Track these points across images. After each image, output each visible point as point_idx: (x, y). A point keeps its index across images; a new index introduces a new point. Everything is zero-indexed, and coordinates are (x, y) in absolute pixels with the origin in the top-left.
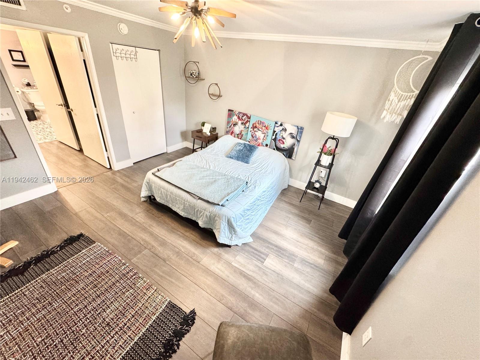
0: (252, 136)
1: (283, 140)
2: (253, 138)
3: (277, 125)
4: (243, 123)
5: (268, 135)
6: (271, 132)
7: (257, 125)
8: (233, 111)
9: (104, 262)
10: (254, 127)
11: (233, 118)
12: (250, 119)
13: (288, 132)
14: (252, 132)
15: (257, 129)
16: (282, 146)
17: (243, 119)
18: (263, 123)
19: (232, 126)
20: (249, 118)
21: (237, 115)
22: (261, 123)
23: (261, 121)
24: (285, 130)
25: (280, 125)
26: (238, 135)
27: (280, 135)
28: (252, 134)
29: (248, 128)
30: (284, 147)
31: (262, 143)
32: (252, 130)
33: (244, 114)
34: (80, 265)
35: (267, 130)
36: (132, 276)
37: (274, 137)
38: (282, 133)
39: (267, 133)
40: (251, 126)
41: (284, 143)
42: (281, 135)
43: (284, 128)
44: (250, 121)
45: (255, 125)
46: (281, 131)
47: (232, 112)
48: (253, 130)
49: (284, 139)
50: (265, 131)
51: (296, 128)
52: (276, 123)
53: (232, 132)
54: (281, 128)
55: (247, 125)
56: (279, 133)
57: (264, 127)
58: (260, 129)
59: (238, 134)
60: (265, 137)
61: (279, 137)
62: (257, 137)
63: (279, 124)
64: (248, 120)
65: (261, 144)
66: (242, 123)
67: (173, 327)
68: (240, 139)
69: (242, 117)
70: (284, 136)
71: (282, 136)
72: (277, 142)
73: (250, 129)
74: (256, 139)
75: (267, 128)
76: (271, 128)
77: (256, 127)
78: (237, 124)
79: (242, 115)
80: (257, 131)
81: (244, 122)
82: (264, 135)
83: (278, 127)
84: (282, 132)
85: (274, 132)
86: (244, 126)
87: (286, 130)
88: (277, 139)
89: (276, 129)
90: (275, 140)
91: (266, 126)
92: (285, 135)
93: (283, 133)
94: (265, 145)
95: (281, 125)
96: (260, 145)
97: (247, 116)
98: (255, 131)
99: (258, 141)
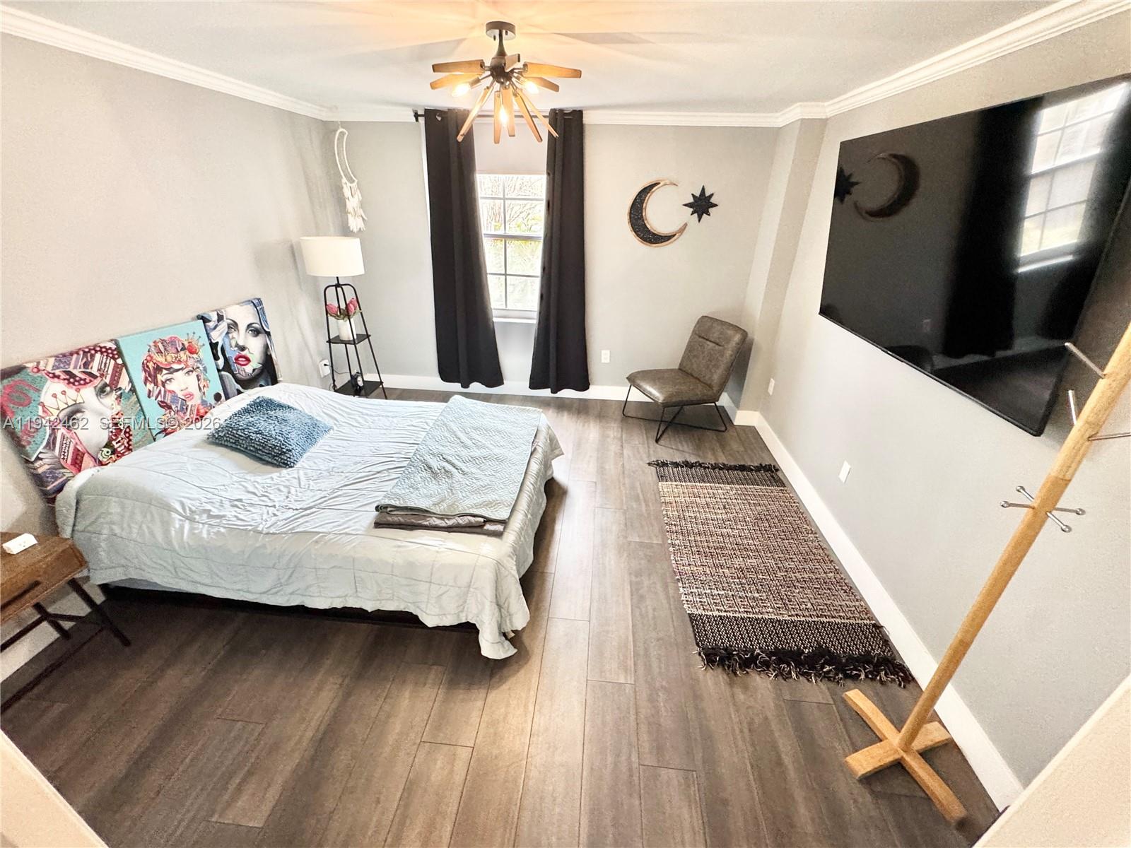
0: (164, 405)
1: (243, 353)
2: (170, 408)
3: (211, 325)
4: (106, 385)
5: (205, 369)
6: (206, 353)
7: (160, 359)
8: (19, 369)
9: (695, 568)
10: (152, 373)
11: (46, 397)
12: (120, 354)
13: (242, 326)
14: (156, 392)
15: (164, 372)
16: (249, 369)
17: (94, 371)
18: (172, 342)
19: (62, 431)
20: (117, 353)
21: (57, 372)
22: (165, 345)
23: (163, 341)
24: (233, 326)
25: (219, 321)
26: (108, 445)
27: (231, 347)
28: (159, 399)
29: (133, 390)
30: (254, 370)
31: (204, 402)
32: (150, 386)
33: (88, 353)
34: (729, 592)
35: (195, 356)
36: (675, 525)
37: (221, 362)
38: (233, 338)
39: (200, 361)
40: (139, 376)
41: (248, 360)
42: (233, 343)
43: (230, 321)
44: (124, 364)
45: (151, 365)
46: (228, 333)
47: (17, 378)
48: (156, 384)
49: (243, 349)
50: (191, 362)
51: (251, 307)
52: (205, 320)
53: (77, 451)
54: (223, 326)
55: (124, 383)
56: (227, 340)
57: (182, 353)
58: (176, 366)
59: (106, 440)
60: (202, 377)
61: (232, 353)
62: (180, 395)
63: (214, 317)
64: (116, 365)
65: (201, 407)
66: (101, 391)
67: (675, 469)
68: (129, 449)
69: (86, 365)
70: (241, 343)
71: (237, 345)
72: (235, 367)
73: (142, 390)
74: (182, 405)
75: (192, 351)
76: (200, 344)
77: (159, 369)
78: (78, 411)
79: (81, 363)
80: (169, 376)
81: (107, 380)
82: (195, 374)
83: (218, 328)
84: (230, 335)
85: (214, 346)
86: (114, 395)
87: (236, 324)
88: (231, 363)
89: (217, 336)
90: (227, 367)
91: (187, 345)
92: (242, 337)
93: (234, 334)
94: (213, 402)
95: (220, 318)
96: (202, 411)
97: (103, 350)
98: (163, 384)
99: (189, 403)
